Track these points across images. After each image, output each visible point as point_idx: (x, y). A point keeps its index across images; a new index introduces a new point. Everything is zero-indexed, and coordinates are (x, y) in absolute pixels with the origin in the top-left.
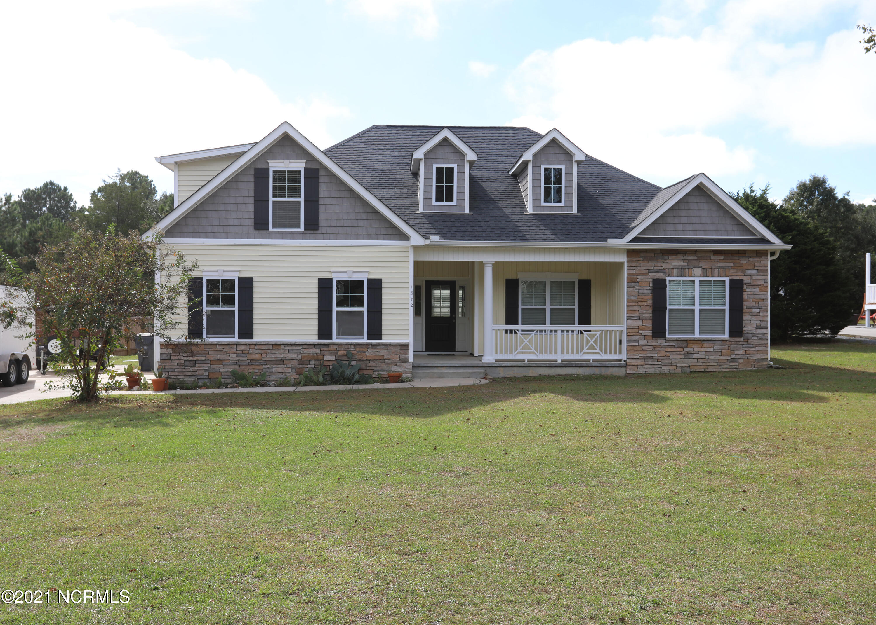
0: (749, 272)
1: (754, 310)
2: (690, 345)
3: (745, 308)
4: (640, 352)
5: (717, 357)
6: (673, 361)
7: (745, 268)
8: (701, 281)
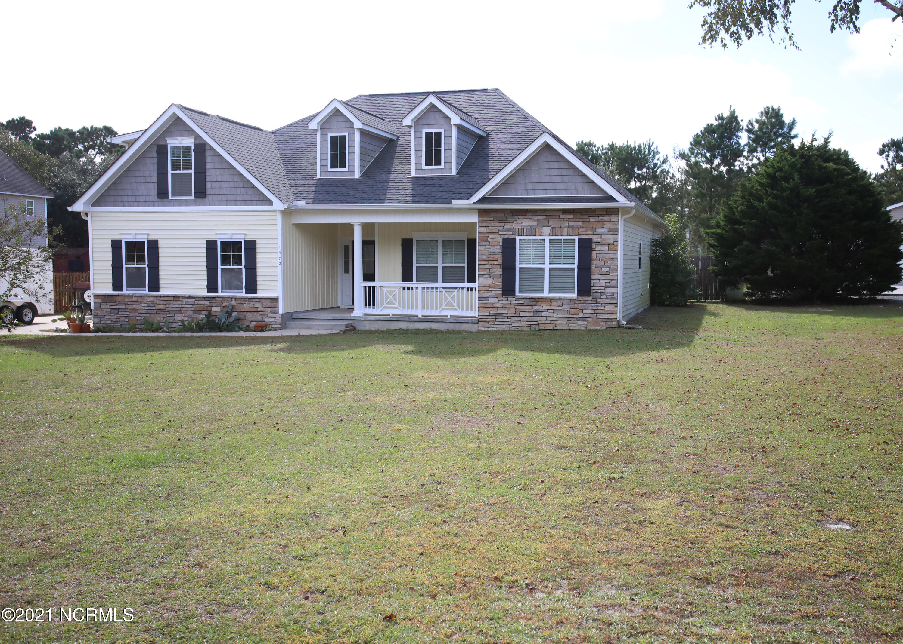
0: (599, 230)
1: (603, 269)
2: (539, 303)
3: (594, 267)
4: (490, 309)
5: (565, 316)
6: (523, 319)
7: (594, 227)
8: (550, 240)
